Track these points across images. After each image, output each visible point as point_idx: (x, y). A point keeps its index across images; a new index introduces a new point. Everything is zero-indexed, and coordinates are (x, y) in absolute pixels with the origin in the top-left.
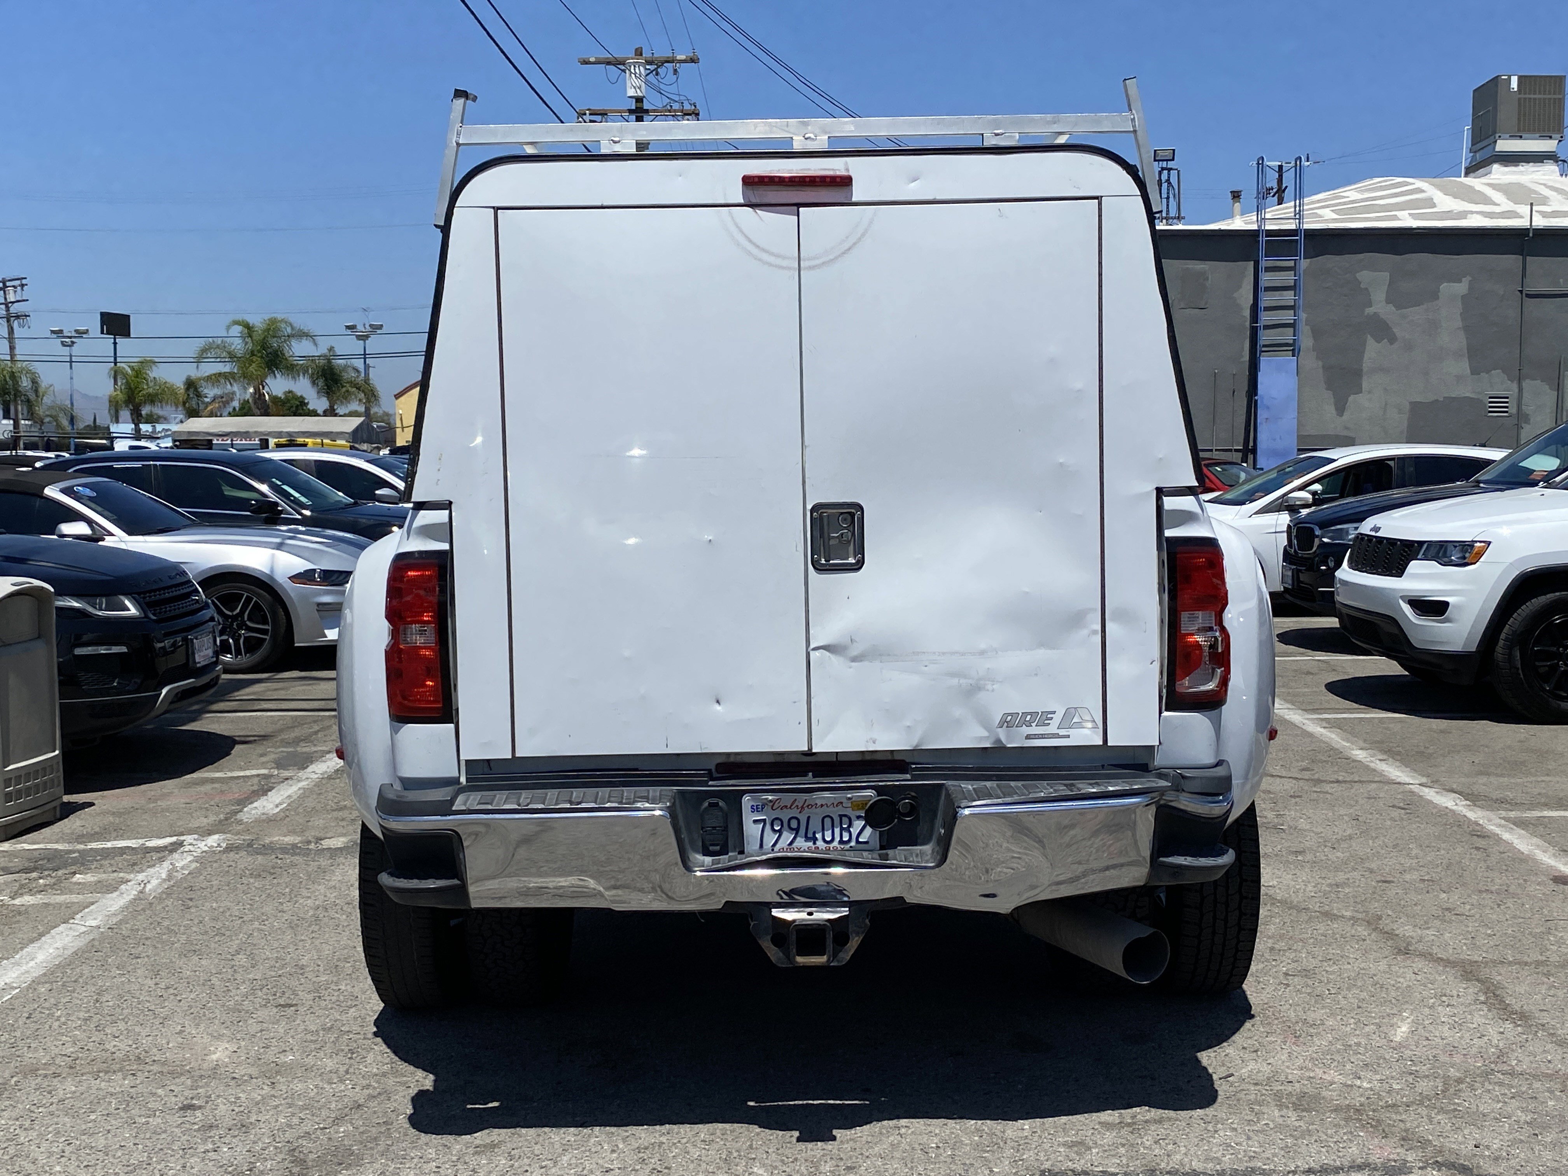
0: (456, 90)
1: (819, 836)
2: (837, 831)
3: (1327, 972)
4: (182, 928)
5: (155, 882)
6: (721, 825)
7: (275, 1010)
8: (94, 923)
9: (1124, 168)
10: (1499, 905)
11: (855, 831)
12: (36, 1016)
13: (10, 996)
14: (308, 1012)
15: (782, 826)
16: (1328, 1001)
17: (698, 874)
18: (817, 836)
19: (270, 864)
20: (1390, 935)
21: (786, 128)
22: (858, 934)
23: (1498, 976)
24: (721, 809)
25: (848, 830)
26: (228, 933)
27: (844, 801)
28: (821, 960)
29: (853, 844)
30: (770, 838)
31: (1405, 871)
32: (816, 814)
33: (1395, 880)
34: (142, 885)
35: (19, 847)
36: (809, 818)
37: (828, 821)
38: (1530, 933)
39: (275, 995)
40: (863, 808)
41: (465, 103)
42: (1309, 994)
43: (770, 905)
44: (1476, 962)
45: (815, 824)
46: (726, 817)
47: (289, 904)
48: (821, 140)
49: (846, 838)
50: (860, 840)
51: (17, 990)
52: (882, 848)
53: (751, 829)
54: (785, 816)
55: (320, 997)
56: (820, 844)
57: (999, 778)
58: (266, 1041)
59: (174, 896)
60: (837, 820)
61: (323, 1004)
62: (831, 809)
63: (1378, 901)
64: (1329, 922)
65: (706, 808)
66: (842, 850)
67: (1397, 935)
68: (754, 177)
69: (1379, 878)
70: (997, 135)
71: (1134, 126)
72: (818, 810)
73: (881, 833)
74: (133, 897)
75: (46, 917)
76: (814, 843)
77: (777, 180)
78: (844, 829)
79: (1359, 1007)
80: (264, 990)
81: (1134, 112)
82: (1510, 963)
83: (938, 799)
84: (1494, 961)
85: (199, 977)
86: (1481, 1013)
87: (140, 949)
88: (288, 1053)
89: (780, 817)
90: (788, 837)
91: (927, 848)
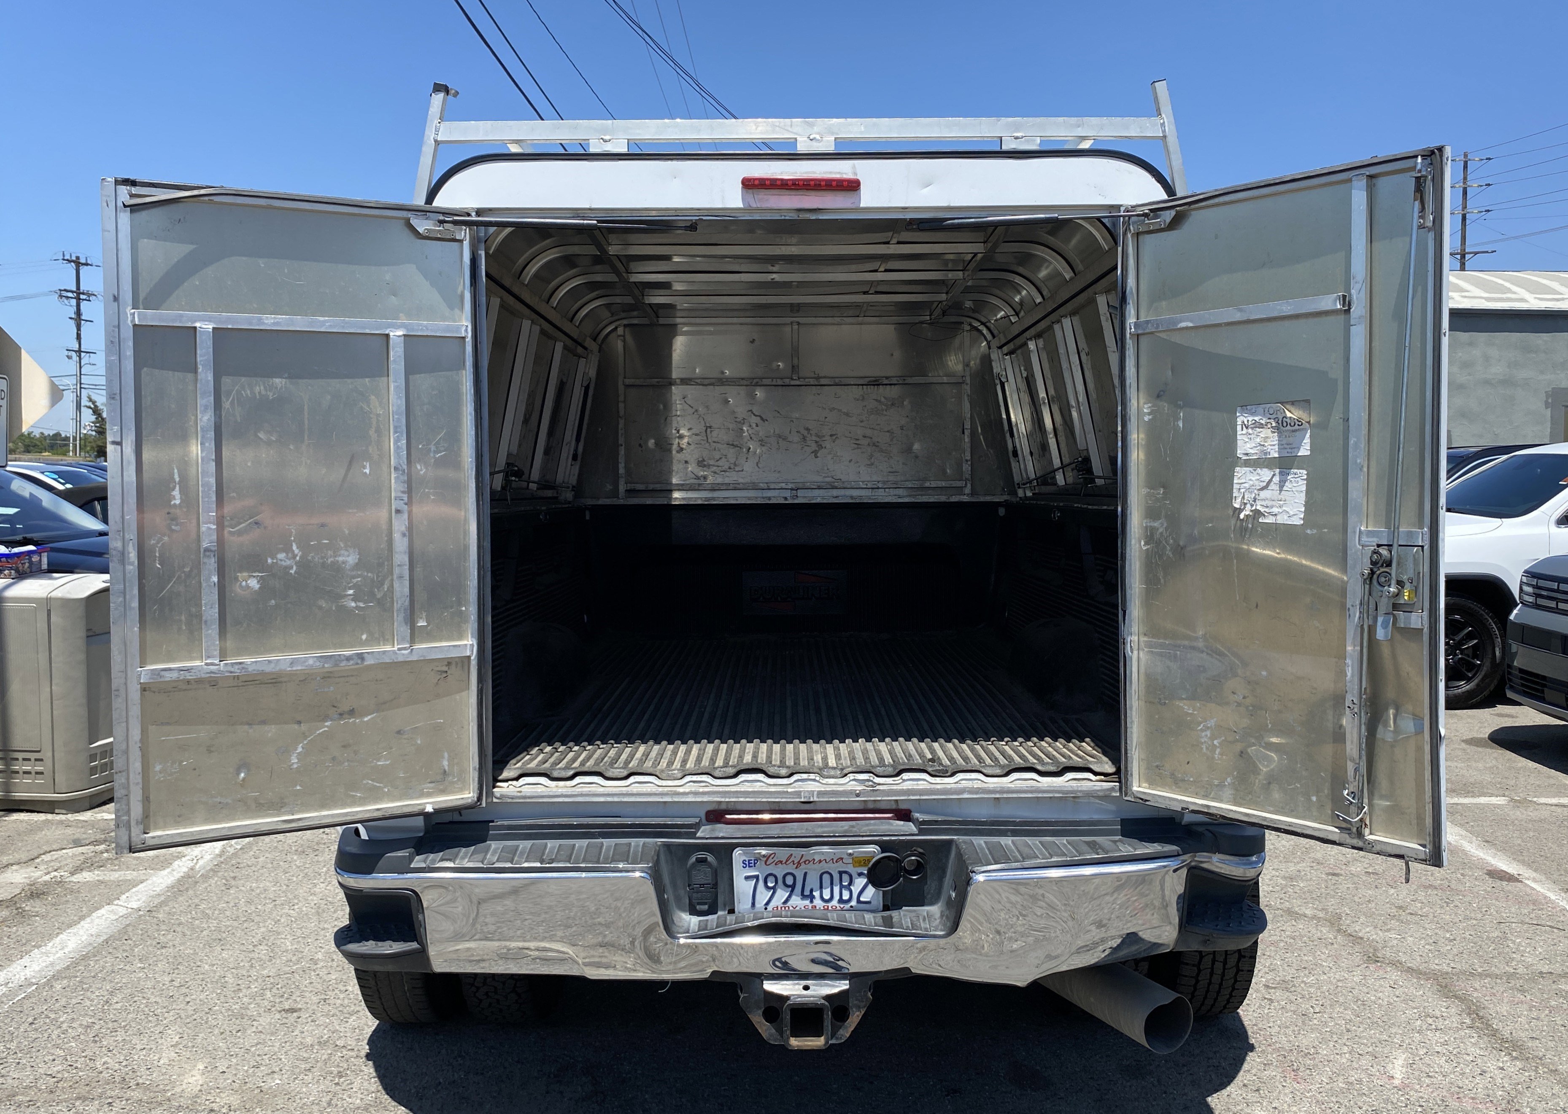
0: (435, 84)
1: (816, 894)
2: (836, 889)
3: (1306, 984)
4: (217, 912)
5: (208, 857)
6: (710, 882)
7: (278, 1016)
8: (135, 905)
9: (1154, 176)
10: (1447, 903)
11: (856, 889)
12: (40, 1022)
13: (23, 996)
14: (310, 1019)
15: (776, 882)
16: (1315, 1022)
17: (682, 941)
18: (814, 893)
19: (315, 840)
20: (1356, 939)
21: (790, 129)
22: (859, 1008)
23: (1477, 990)
24: (710, 865)
25: (848, 888)
26: (257, 919)
27: (845, 856)
28: (817, 1042)
29: (854, 903)
30: (763, 896)
31: (1349, 862)
32: (815, 870)
33: (1342, 872)
34: (195, 861)
35: (99, 816)
36: (805, 874)
37: (826, 878)
38: (1488, 938)
39: (282, 996)
40: (865, 865)
41: (444, 99)
42: (1294, 1012)
43: (761, 977)
44: (1447, 973)
45: (812, 881)
46: (715, 873)
47: (322, 885)
48: (828, 141)
49: (846, 896)
50: (862, 899)
51: (34, 987)
52: (886, 908)
53: (742, 886)
54: (780, 872)
55: (325, 1000)
56: (818, 902)
57: (1015, 833)
58: (258, 1059)
59: (220, 874)
60: (836, 877)
61: (326, 1008)
62: (831, 865)
63: (1333, 897)
64: (1294, 923)
65: (693, 864)
66: (842, 910)
67: (1362, 938)
68: (755, 179)
69: (1327, 870)
70: (1017, 138)
71: (1164, 131)
72: (817, 866)
73: (884, 893)
74: (182, 874)
75: (94, 897)
76: (812, 902)
77: (779, 183)
78: (845, 887)
79: (1348, 1031)
80: (274, 990)
81: (1163, 116)
82: (1480, 975)
83: (947, 857)
84: (1463, 972)
85: (215, 972)
86: (1472, 1040)
87: (169, 937)
88: (276, 1076)
89: (774, 872)
90: (782, 894)
91: (935, 910)
